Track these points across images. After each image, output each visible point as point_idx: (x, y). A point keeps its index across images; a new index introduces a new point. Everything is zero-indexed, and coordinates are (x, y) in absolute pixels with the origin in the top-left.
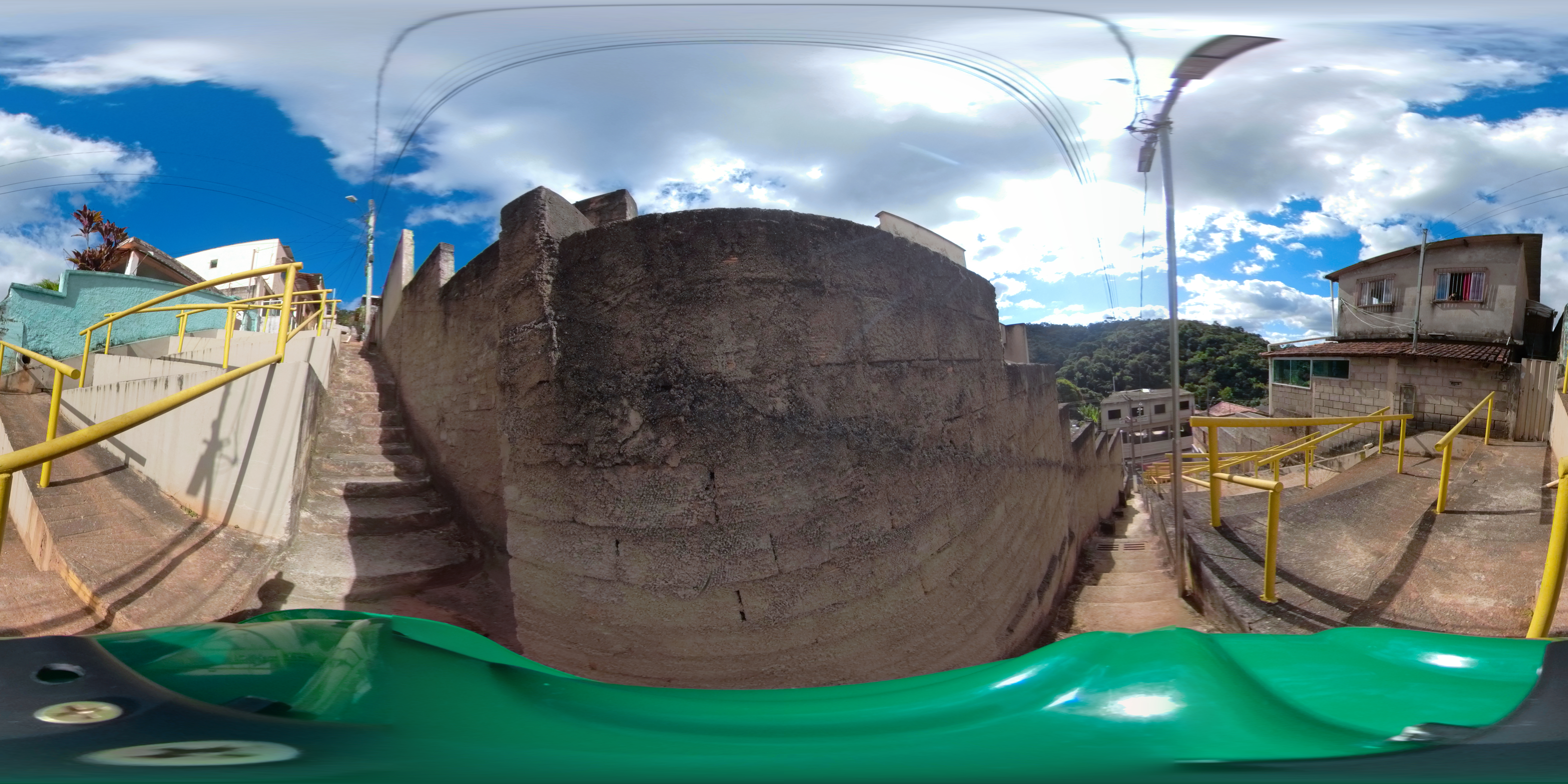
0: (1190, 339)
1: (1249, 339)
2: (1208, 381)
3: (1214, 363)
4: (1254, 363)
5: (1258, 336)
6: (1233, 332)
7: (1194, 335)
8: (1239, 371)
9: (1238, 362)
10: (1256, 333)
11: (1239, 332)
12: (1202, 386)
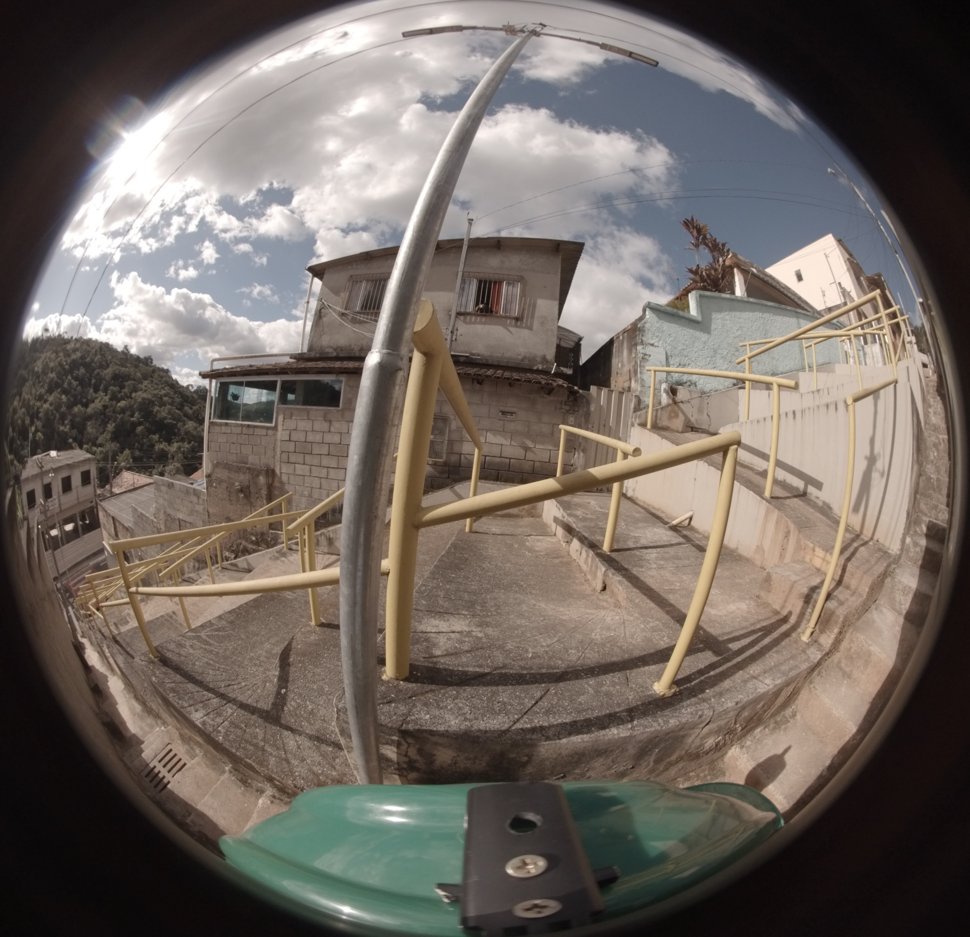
0: (96, 372)
1: (156, 375)
2: (107, 441)
3: (114, 412)
4: (158, 411)
5: (167, 371)
6: (141, 365)
7: (101, 367)
8: (140, 424)
9: (140, 410)
10: (165, 368)
11: (147, 365)
12: (100, 449)
